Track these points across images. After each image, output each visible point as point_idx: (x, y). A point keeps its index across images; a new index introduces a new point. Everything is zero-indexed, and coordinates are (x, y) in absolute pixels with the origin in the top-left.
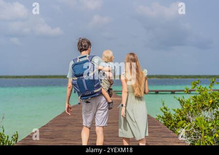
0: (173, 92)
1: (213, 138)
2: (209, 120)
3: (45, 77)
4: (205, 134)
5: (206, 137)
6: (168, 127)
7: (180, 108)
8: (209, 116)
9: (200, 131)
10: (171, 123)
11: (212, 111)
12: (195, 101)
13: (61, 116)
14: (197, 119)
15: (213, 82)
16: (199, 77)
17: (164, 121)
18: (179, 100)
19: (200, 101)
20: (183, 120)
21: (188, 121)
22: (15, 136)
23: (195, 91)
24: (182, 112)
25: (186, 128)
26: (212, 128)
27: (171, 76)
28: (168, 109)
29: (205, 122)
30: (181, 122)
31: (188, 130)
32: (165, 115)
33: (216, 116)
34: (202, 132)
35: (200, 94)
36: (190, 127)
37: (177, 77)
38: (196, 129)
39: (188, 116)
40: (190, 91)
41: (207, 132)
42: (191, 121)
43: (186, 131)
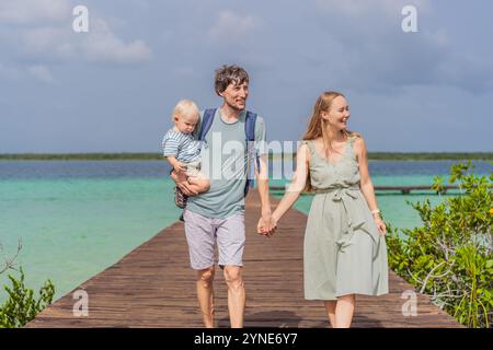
0: (405, 191)
2: (486, 253)
3: (115, 156)
4: (478, 284)
5: (479, 291)
6: (393, 269)
7: (421, 226)
8: (487, 245)
9: (468, 279)
10: (401, 261)
12: (456, 210)
13: (150, 243)
14: (461, 252)
16: (466, 156)
18: (418, 208)
19: (468, 210)
20: (428, 253)
21: (439, 255)
22: (47, 289)
23: (455, 188)
24: (425, 234)
25: (435, 272)
27: (400, 154)
28: (393, 228)
29: (479, 257)
30: (424, 258)
31: (439, 276)
34: (471, 281)
35: (468, 193)
36: (444, 270)
37: (416, 156)
38: (457, 273)
39: (441, 244)
40: (446, 188)
41: (482, 279)
42: (447, 255)
43: (435, 279)
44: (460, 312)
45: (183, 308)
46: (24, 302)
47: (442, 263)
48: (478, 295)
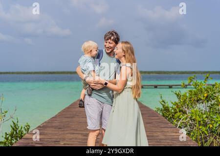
0: (170, 87)
1: (208, 128)
2: (203, 112)
4: (200, 124)
5: (201, 127)
6: (166, 118)
7: (177, 101)
8: (203, 109)
10: (169, 115)
11: (207, 104)
12: (191, 95)
13: (68, 108)
14: (193, 111)
15: (207, 77)
16: (195, 72)
17: (163, 113)
18: (176, 94)
19: (195, 94)
20: (180, 112)
21: (185, 113)
22: (26, 126)
23: (190, 85)
24: (179, 104)
25: (183, 119)
26: (206, 119)
27: (168, 72)
28: (166, 102)
29: (200, 114)
30: (178, 114)
31: (184, 121)
32: (163, 107)
33: (210, 108)
34: (196, 123)
35: (195, 88)
36: (186, 118)
37: (175, 73)
38: (191, 120)
39: (185, 109)
40: (186, 85)
41: (202, 123)
42: (187, 113)
43: (183, 122)
44: (193, 136)
45: (82, 134)
46: (18, 131)
47: (186, 116)
48: (200, 129)
